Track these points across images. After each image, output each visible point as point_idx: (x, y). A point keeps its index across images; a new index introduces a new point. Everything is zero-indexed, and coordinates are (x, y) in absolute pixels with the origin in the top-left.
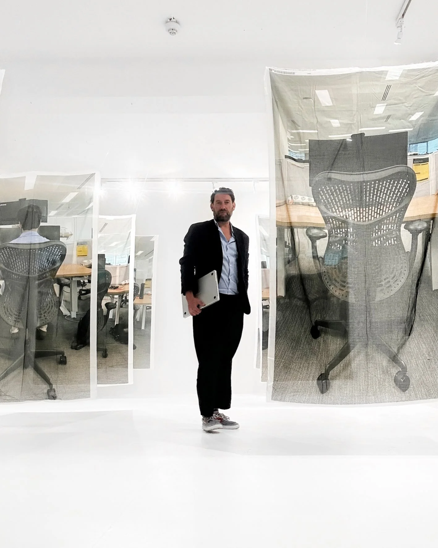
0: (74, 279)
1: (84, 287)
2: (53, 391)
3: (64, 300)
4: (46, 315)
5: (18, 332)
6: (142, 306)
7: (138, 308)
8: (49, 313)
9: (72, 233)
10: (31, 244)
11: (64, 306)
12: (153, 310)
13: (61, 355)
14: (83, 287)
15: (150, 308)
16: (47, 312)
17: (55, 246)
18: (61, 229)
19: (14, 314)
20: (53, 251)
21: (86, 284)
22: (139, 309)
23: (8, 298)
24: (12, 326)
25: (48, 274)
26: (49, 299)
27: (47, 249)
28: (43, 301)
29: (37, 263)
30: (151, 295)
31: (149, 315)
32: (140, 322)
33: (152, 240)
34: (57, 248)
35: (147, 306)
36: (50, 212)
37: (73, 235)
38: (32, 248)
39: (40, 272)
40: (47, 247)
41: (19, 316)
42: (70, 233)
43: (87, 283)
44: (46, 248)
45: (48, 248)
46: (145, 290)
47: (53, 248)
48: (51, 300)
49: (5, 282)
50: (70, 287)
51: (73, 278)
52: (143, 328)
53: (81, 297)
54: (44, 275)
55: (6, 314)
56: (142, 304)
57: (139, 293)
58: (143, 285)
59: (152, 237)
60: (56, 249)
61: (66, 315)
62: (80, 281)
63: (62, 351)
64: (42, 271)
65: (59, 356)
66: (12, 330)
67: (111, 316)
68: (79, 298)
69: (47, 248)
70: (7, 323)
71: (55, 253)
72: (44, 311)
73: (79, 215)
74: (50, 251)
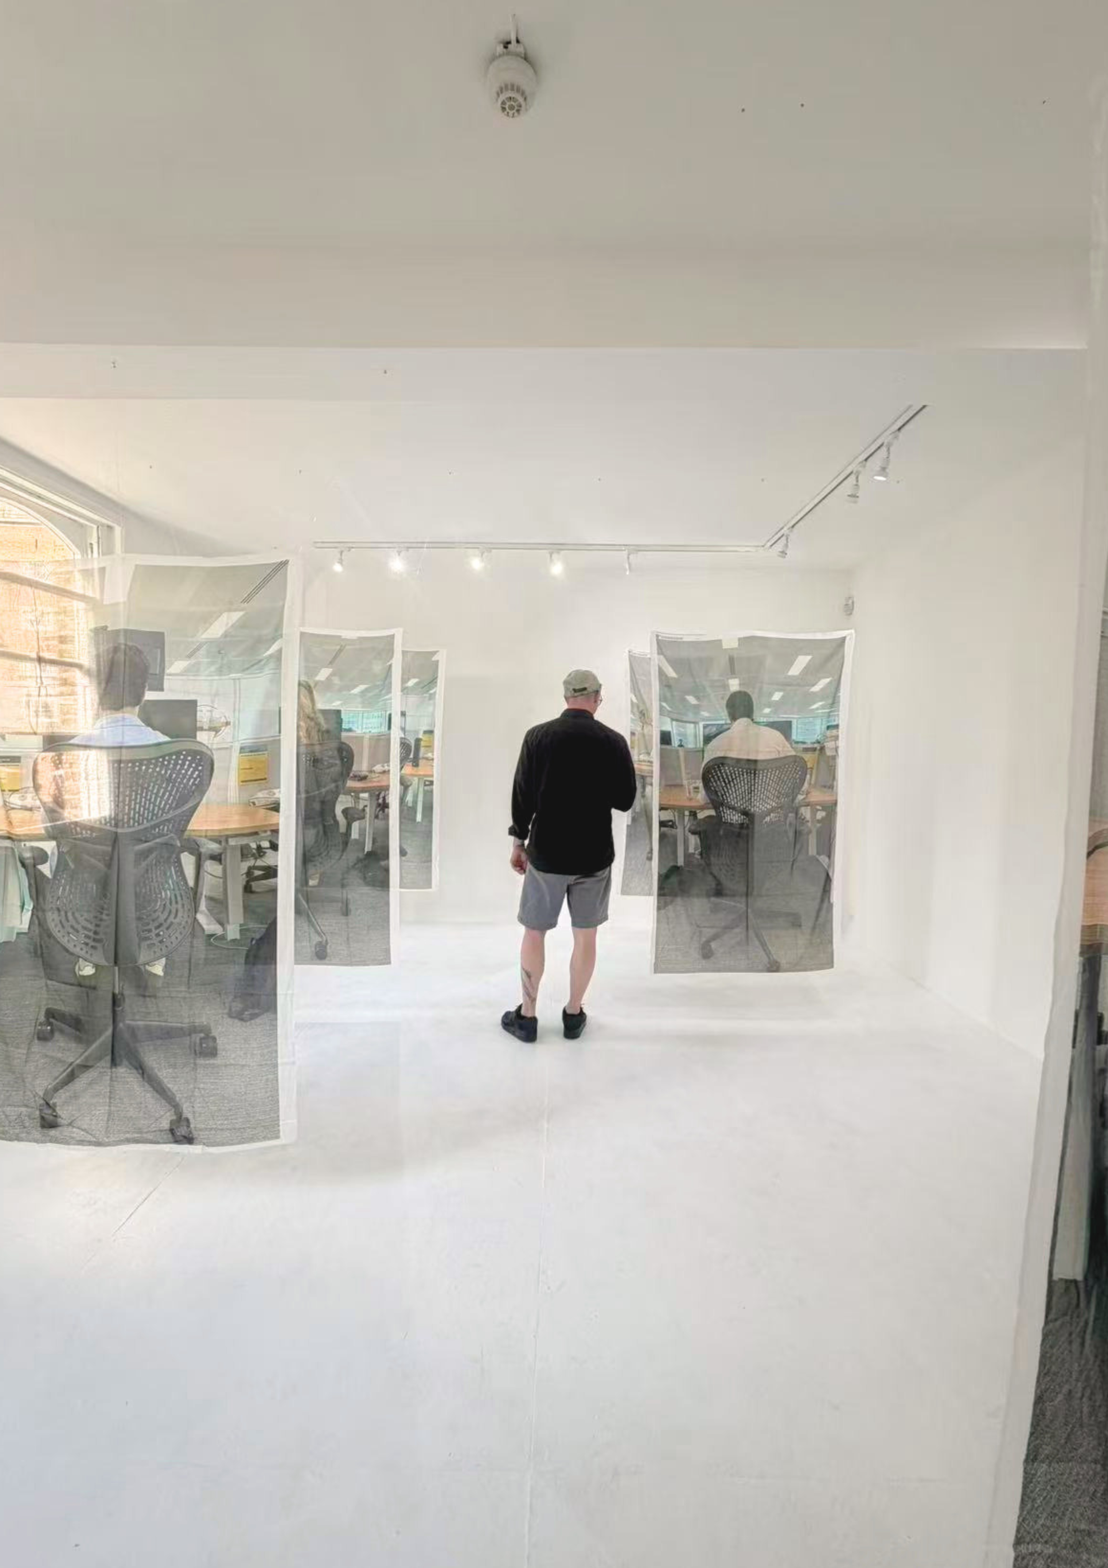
0: (232, 842)
1: (258, 860)
2: (185, 1123)
3: (206, 896)
4: (161, 933)
5: (94, 974)
6: (416, 779)
7: (409, 783)
8: (167, 929)
9: (229, 720)
10: (121, 747)
11: (206, 911)
12: (435, 787)
13: (202, 1035)
14: (256, 859)
15: (432, 783)
16: (166, 925)
17: (184, 753)
18: (198, 708)
19: (85, 928)
20: (178, 767)
21: (265, 853)
22: (411, 785)
23: (68, 887)
24: (79, 957)
25: (166, 828)
26: (168, 893)
27: (162, 762)
28: (154, 895)
29: (139, 796)
30: (433, 759)
31: (429, 795)
32: (414, 809)
33: (434, 659)
34: (189, 758)
35: (426, 781)
36: (172, 664)
37: (232, 724)
38: (124, 758)
39: (145, 821)
40: (163, 757)
41: (96, 933)
42: (223, 720)
43: (267, 848)
44: (161, 760)
45: (167, 758)
46: (422, 750)
47: (178, 758)
48: (176, 896)
49: (58, 846)
50: (221, 863)
51: (230, 840)
52: (419, 818)
53: (251, 887)
54: (157, 830)
55: (63, 927)
56: (416, 776)
57: (411, 756)
58: (418, 741)
59: (435, 653)
60: (187, 763)
61: (212, 935)
62: (247, 846)
63: (205, 1023)
64: (150, 818)
65: (197, 1038)
66: (79, 968)
67: (355, 835)
68: (248, 889)
69: (164, 760)
70: (67, 951)
71: (183, 771)
72: (156, 924)
73: (247, 672)
74: (171, 766)
